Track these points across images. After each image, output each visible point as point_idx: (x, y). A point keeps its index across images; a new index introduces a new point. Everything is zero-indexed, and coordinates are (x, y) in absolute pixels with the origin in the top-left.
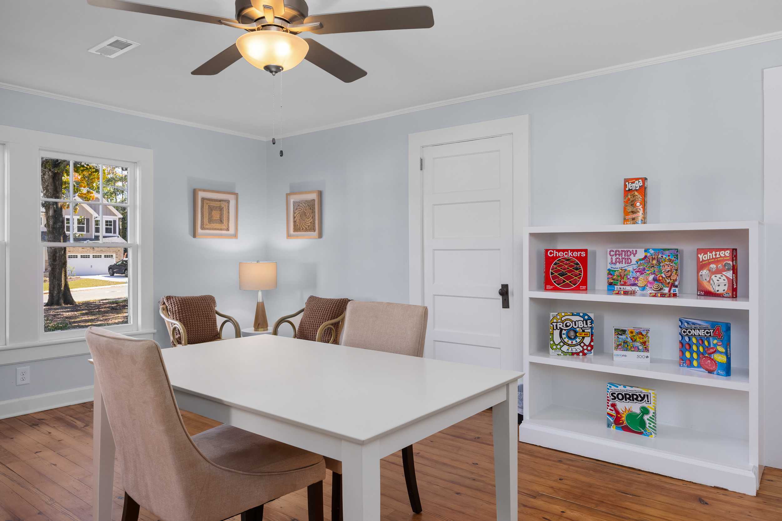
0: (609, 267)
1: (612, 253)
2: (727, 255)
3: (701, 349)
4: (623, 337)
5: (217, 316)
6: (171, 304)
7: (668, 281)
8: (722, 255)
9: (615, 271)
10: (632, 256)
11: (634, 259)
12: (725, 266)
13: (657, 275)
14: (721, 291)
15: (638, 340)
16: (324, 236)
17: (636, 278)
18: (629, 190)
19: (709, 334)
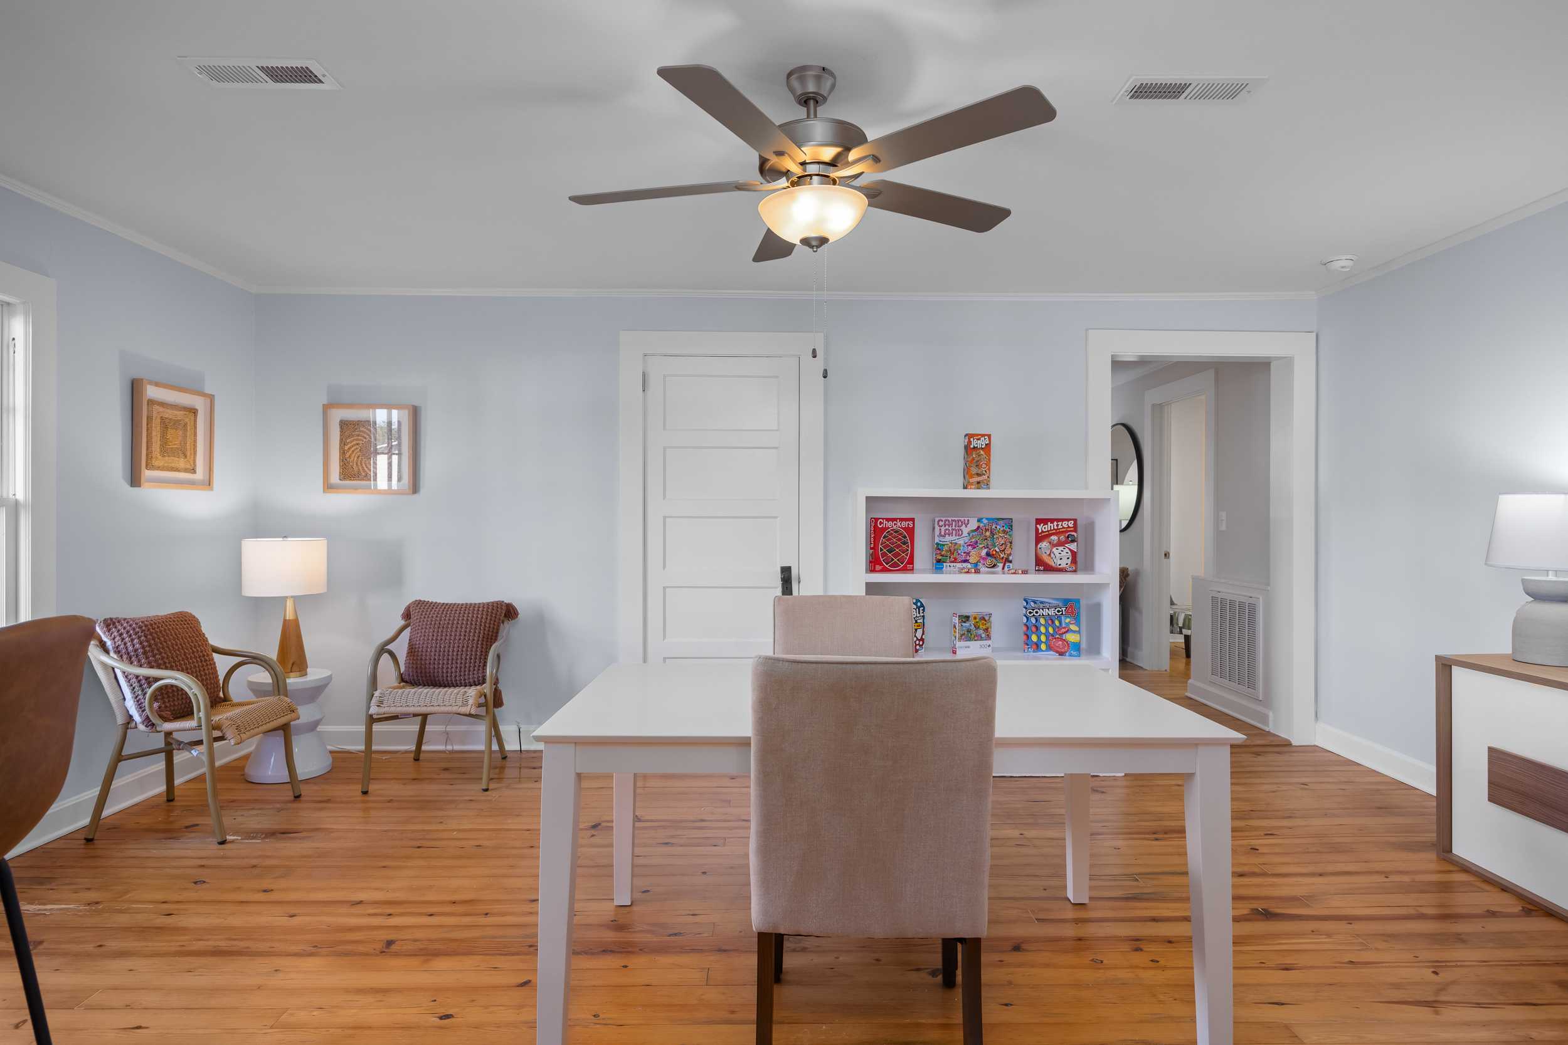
0: (937, 540)
1: (941, 523)
2: (1071, 525)
3: (1051, 630)
4: (967, 624)
5: (215, 655)
6: (121, 635)
7: (1002, 556)
8: (1065, 526)
9: (944, 545)
10: (963, 527)
11: (965, 530)
12: (1068, 537)
13: (990, 549)
14: (1063, 565)
15: (981, 626)
16: (423, 490)
17: (968, 554)
18: (974, 447)
19: (1061, 613)
